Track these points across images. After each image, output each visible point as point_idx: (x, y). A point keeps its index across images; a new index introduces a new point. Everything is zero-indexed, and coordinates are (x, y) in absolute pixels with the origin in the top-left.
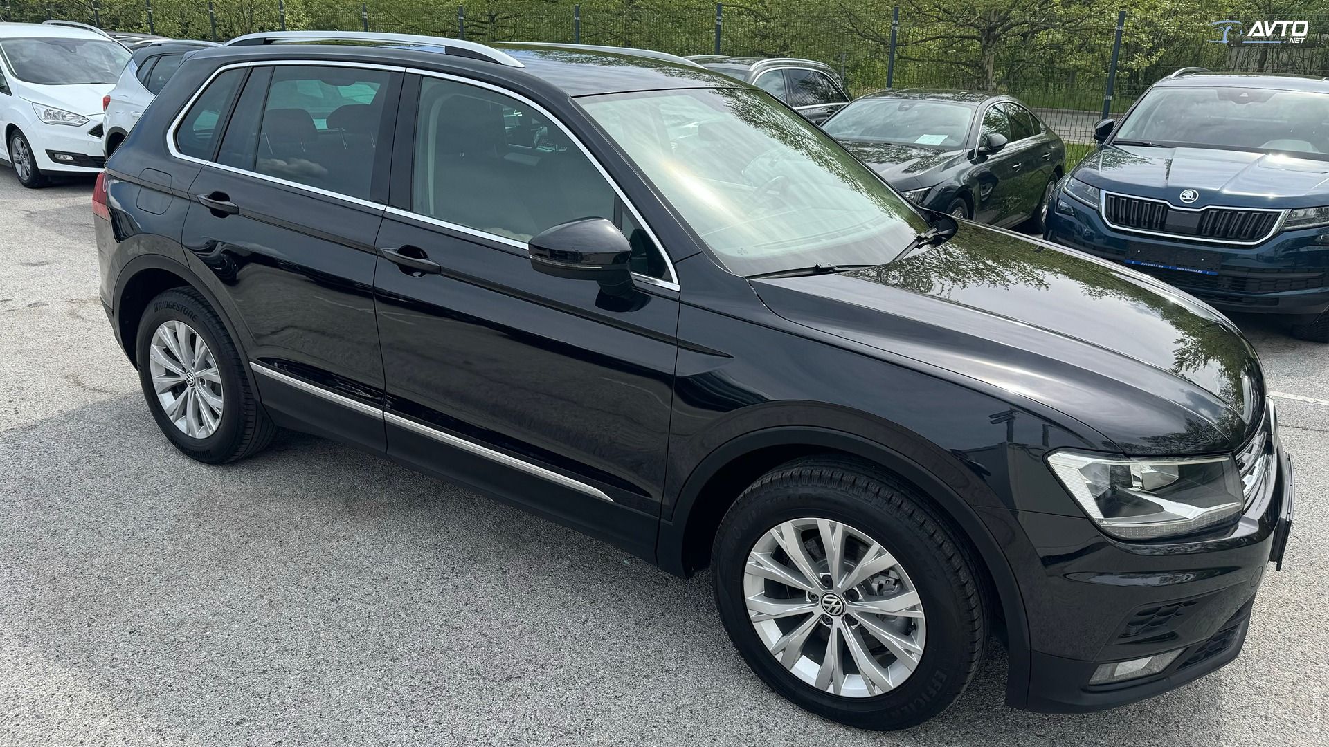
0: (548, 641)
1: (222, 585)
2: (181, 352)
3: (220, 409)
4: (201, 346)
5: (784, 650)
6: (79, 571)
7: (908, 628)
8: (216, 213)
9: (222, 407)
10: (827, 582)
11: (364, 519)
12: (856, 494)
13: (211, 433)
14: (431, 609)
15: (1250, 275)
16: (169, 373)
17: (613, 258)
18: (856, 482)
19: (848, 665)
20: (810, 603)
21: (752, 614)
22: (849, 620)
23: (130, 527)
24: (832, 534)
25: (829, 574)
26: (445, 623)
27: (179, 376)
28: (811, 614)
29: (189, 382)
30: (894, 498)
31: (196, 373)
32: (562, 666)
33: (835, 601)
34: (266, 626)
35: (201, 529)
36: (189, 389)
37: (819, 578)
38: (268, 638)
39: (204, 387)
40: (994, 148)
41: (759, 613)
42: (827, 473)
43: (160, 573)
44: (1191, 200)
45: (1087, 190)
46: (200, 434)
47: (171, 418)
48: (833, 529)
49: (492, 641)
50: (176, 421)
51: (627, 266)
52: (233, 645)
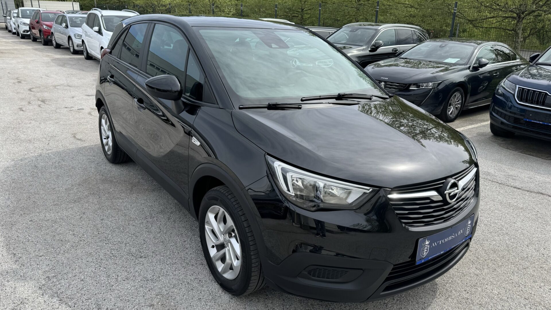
0: (166, 246)
1: (70, 210)
6: (29, 199)
11: (134, 193)
14: (133, 228)
23: (55, 186)
32: (164, 256)
35: (77, 190)
40: (482, 65)
43: (53, 203)
45: (511, 85)
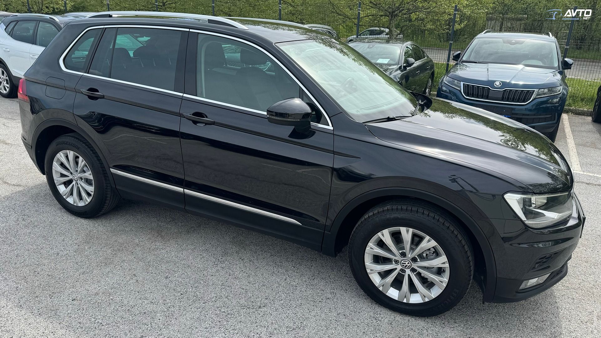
0: (272, 289)
1: (111, 275)
2: (71, 165)
3: (92, 192)
4: (82, 161)
5: (383, 286)
6: (36, 273)
7: (440, 271)
8: (91, 98)
9: (93, 190)
10: (403, 255)
11: (169, 240)
12: (419, 215)
13: (87, 203)
14: (214, 278)
15: (524, 117)
16: (62, 175)
17: (302, 116)
18: (418, 210)
19: (413, 289)
20: (395, 264)
21: (368, 271)
22: (413, 270)
23: (55, 250)
24: (407, 234)
25: (404, 251)
26: (223, 285)
27: (69, 177)
28: (396, 269)
29: (74, 179)
30: (435, 216)
31: (79, 175)
32: (282, 300)
33: (407, 263)
34: (138, 292)
35: (91, 249)
36: (74, 183)
37: (399, 253)
38: (141, 298)
39: (82, 182)
40: (410, 65)
41: (371, 270)
42: (404, 207)
43: (78, 271)
44: (499, 86)
45: (454, 82)
46: (81, 204)
47: (64, 197)
48: (408, 231)
49: (247, 291)
50: (67, 198)
51: (309, 119)
52: (126, 302)
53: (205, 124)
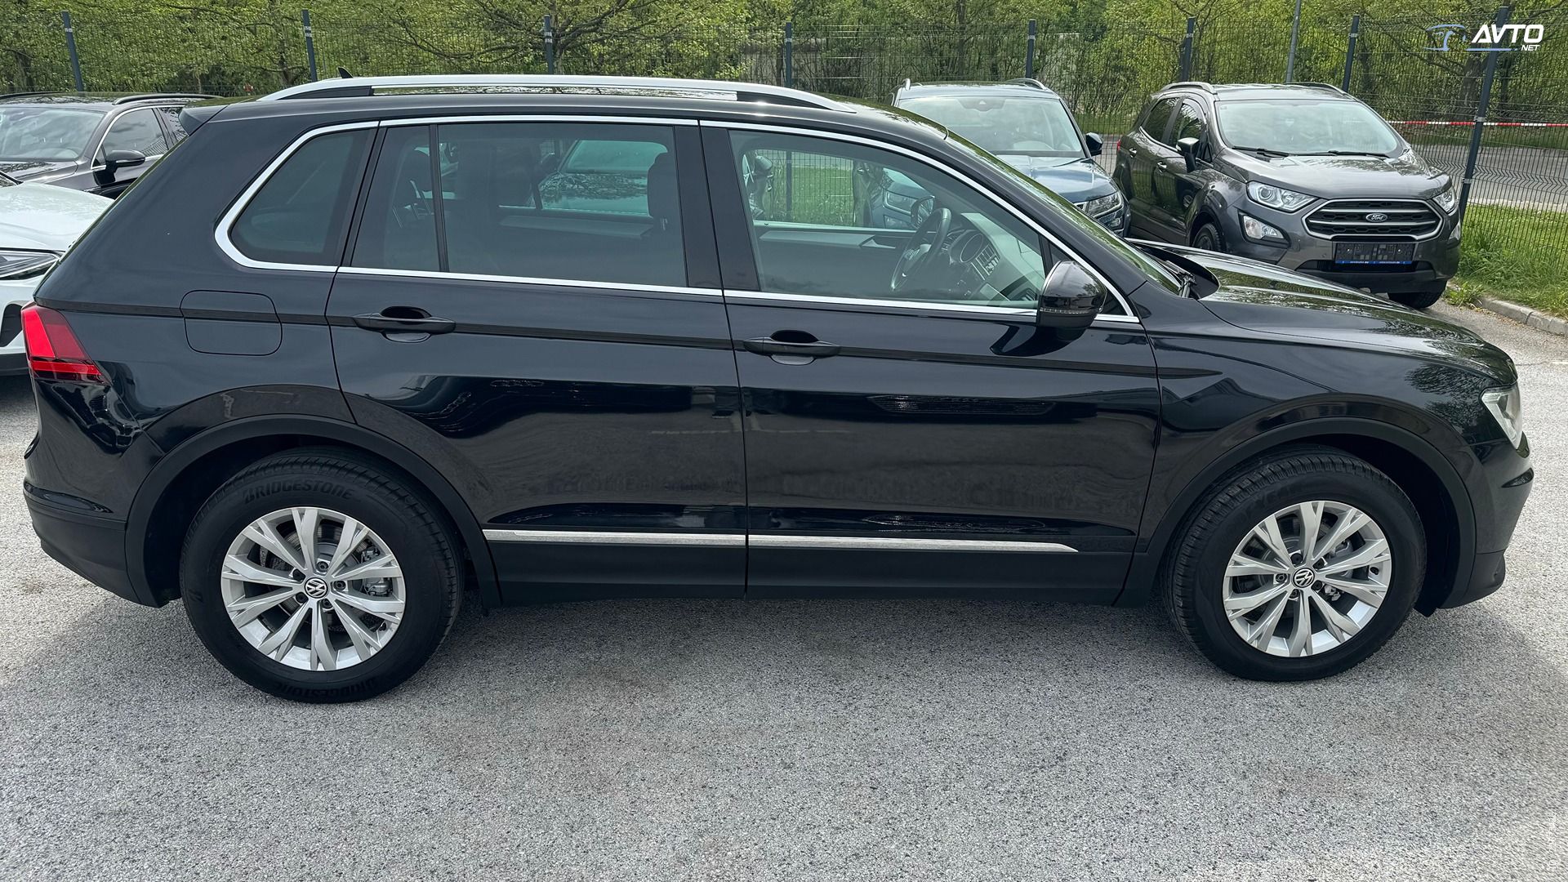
2: (298, 552)
3: (394, 613)
4: (354, 534)
5: (1258, 637)
9: (399, 609)
10: (1301, 558)
12: (1336, 470)
13: (373, 652)
16: (259, 590)
19: (1319, 623)
20: (1281, 584)
21: (1229, 614)
22: (1318, 586)
24: (1312, 514)
25: (1303, 550)
27: (289, 589)
28: (1283, 594)
29: (315, 592)
31: (333, 576)
33: (1307, 574)
36: (312, 604)
37: (1293, 557)
39: (349, 593)
41: (1234, 612)
46: (347, 661)
47: (272, 656)
48: (1315, 508)
50: (284, 657)
53: (812, 359)
